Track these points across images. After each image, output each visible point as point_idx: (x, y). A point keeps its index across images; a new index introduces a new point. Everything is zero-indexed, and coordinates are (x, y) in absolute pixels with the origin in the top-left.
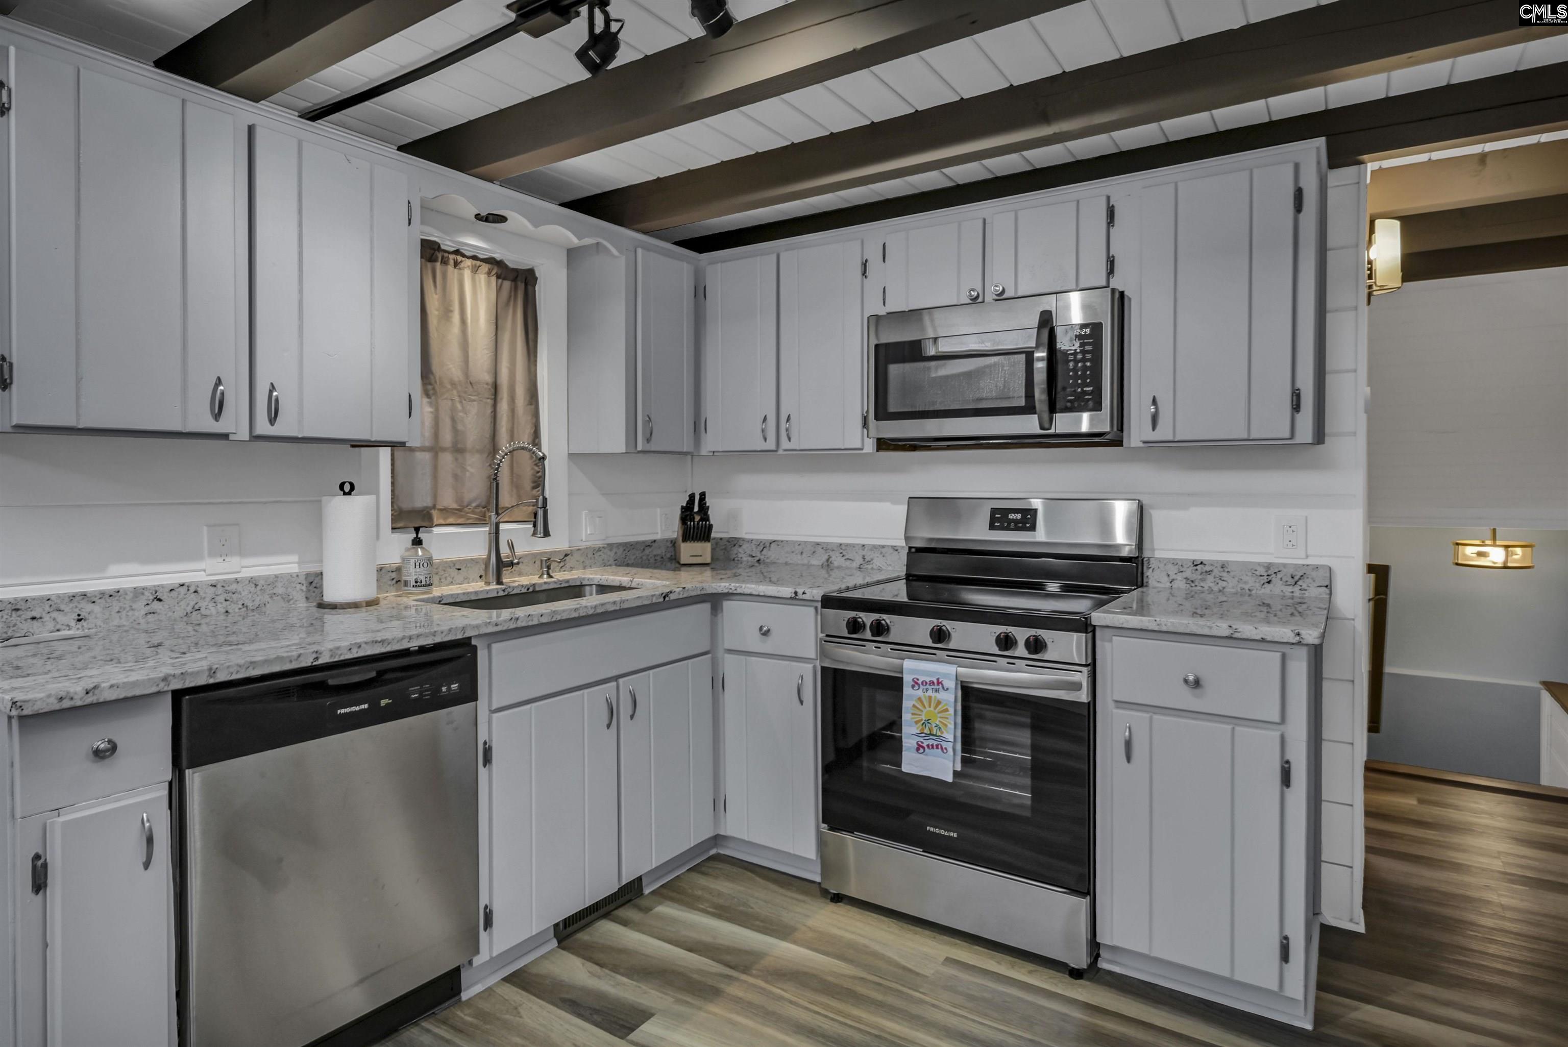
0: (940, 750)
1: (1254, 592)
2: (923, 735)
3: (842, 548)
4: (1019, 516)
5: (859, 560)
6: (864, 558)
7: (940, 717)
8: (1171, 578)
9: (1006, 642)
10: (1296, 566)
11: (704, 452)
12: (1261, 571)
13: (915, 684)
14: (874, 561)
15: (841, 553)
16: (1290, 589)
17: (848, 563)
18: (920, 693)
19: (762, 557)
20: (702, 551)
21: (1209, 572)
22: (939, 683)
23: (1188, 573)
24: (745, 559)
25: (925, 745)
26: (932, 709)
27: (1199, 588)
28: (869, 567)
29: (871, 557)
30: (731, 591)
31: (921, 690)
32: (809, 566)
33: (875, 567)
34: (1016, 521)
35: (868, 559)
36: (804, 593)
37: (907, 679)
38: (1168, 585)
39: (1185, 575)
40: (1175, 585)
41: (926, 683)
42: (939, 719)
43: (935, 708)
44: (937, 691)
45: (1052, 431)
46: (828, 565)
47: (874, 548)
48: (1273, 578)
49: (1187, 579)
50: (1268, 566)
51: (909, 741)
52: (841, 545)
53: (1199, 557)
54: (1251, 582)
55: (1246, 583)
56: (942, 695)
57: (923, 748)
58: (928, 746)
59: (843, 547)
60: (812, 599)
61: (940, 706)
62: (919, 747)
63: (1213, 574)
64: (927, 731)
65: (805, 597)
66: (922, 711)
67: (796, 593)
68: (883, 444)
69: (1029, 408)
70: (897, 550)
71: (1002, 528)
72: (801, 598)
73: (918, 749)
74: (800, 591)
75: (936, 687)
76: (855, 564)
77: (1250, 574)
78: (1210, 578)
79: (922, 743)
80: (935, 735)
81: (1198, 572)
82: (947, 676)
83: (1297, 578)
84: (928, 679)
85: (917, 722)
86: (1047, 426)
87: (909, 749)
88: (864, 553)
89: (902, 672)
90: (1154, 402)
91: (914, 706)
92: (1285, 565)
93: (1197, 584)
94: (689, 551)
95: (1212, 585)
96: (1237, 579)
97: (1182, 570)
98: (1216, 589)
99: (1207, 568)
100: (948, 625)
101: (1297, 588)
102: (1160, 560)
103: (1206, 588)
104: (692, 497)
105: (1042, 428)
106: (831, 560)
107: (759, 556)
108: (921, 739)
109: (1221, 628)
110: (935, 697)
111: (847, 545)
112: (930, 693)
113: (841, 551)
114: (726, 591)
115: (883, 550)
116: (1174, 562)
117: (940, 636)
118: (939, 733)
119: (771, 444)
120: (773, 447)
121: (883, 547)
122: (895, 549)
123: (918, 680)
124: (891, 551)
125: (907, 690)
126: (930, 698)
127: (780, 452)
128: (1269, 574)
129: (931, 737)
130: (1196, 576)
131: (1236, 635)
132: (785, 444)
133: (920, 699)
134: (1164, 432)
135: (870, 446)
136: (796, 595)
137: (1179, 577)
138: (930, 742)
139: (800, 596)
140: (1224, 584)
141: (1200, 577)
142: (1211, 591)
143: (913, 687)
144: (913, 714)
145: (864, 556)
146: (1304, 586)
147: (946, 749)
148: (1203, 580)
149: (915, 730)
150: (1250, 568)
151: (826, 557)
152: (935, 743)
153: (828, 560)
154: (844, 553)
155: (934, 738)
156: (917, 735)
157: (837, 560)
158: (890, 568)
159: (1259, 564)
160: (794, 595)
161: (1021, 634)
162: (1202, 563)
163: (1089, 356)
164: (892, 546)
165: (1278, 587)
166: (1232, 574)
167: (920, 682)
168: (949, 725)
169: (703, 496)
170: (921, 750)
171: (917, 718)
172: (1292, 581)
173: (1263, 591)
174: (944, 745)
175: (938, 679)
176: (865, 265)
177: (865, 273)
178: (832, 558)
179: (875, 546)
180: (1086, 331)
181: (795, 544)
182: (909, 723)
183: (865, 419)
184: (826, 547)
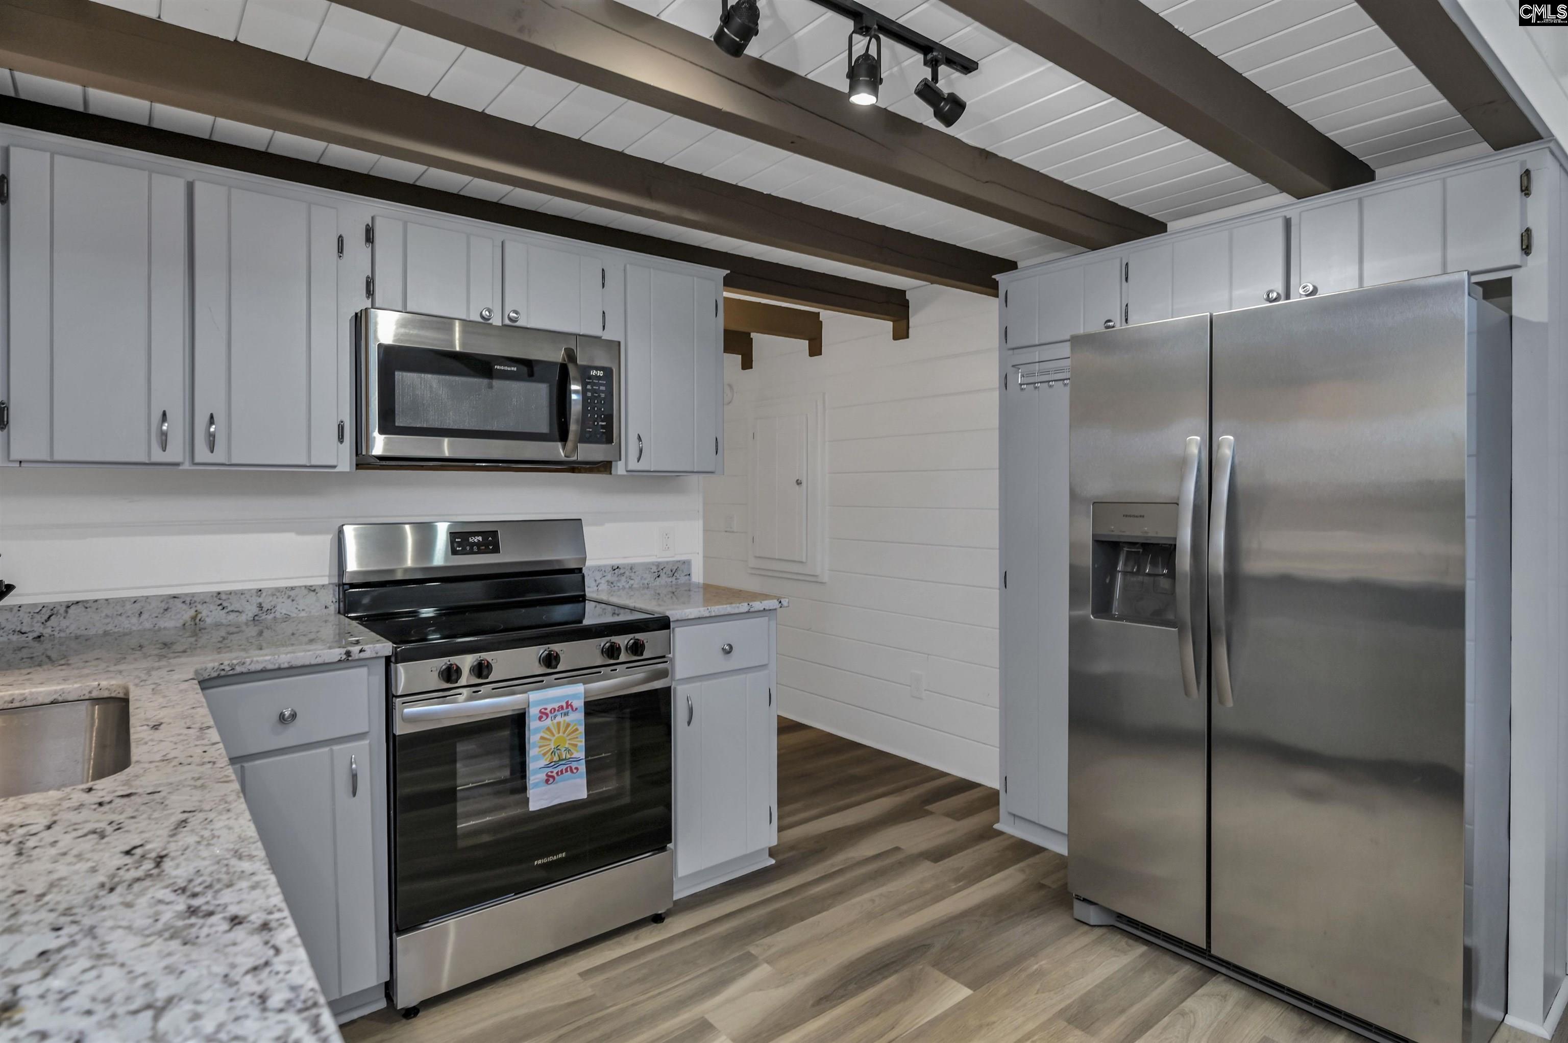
0: (569, 772)
1: (650, 585)
2: (553, 764)
3: (220, 599)
4: (480, 538)
5: (251, 610)
6: (260, 606)
7: (569, 740)
8: (597, 582)
9: (612, 652)
10: (673, 562)
12: (654, 569)
13: (543, 715)
14: (278, 608)
15: (221, 604)
16: (670, 580)
17: (232, 616)
18: (548, 722)
21: (623, 574)
22: (568, 705)
23: (609, 577)
25: (554, 774)
26: (561, 734)
27: (616, 588)
28: (270, 617)
29: (273, 603)
30: (223, 673)
31: (549, 719)
32: (157, 630)
33: (278, 615)
34: (478, 544)
35: (265, 608)
36: (361, 651)
37: (532, 713)
38: (596, 588)
39: (606, 578)
40: (601, 587)
41: (555, 709)
42: (568, 742)
43: (564, 732)
44: (566, 714)
45: (574, 458)
46: (194, 624)
47: (275, 592)
48: (661, 572)
49: (608, 581)
50: (658, 565)
51: (534, 779)
52: (219, 593)
53: (616, 563)
54: (649, 578)
55: (645, 579)
56: (568, 719)
57: (553, 777)
58: (557, 773)
59: (223, 597)
60: (375, 655)
61: (569, 729)
62: (549, 779)
63: (625, 576)
64: (556, 758)
65: (362, 655)
66: (550, 740)
67: (348, 654)
68: (367, 464)
70: (314, 591)
71: (463, 552)
72: (357, 658)
73: (547, 781)
74: (355, 649)
75: (565, 711)
76: (243, 618)
77: (648, 572)
78: (623, 579)
79: (552, 772)
80: (565, 759)
81: (616, 575)
82: (575, 696)
83: (674, 571)
84: (556, 706)
85: (544, 754)
87: (536, 785)
88: (260, 600)
89: (526, 707)
90: (640, 439)
91: (542, 738)
92: (667, 563)
93: (615, 584)
95: (624, 584)
96: (640, 577)
97: (605, 574)
98: (627, 586)
99: (622, 571)
100: (556, 647)
101: (674, 578)
102: (593, 568)
103: (621, 587)
105: (566, 455)
106: (199, 616)
107: (39, 630)
108: (550, 769)
110: (564, 721)
111: (230, 593)
112: (559, 719)
113: (220, 602)
114: (215, 674)
115: (292, 593)
116: (599, 569)
117: (550, 660)
118: (568, 756)
119: (174, 456)
120: (180, 461)
121: (292, 588)
122: (311, 589)
123: (546, 709)
124: (305, 592)
125: (532, 725)
126: (559, 724)
127: (192, 468)
128: (658, 570)
129: (561, 763)
130: (615, 579)
131: (752, 610)
132: (202, 455)
133: (548, 729)
135: (348, 465)
136: (350, 656)
137: (603, 581)
138: (559, 769)
140: (631, 582)
141: (617, 579)
142: (624, 588)
143: (540, 718)
144: (540, 747)
145: (260, 604)
146: (678, 576)
147: (577, 769)
148: (619, 581)
149: (543, 762)
150: (647, 567)
151: (192, 612)
152: (564, 767)
153: (194, 618)
154: (225, 604)
155: (563, 762)
156: (547, 766)
157: (212, 615)
158: (303, 614)
159: (652, 564)
160: (344, 657)
161: (621, 641)
162: (618, 567)
163: (603, 395)
164: (306, 587)
165: (664, 579)
166: (637, 573)
167: (548, 711)
168: (579, 744)
170: (551, 780)
171: (546, 749)
172: (671, 574)
173: (658, 583)
174: (574, 765)
175: (567, 702)
176: (340, 240)
177: (341, 250)
178: (204, 613)
179: (278, 590)
180: (600, 373)
181: (122, 601)
182: (537, 758)
183: (341, 428)
184: (189, 600)
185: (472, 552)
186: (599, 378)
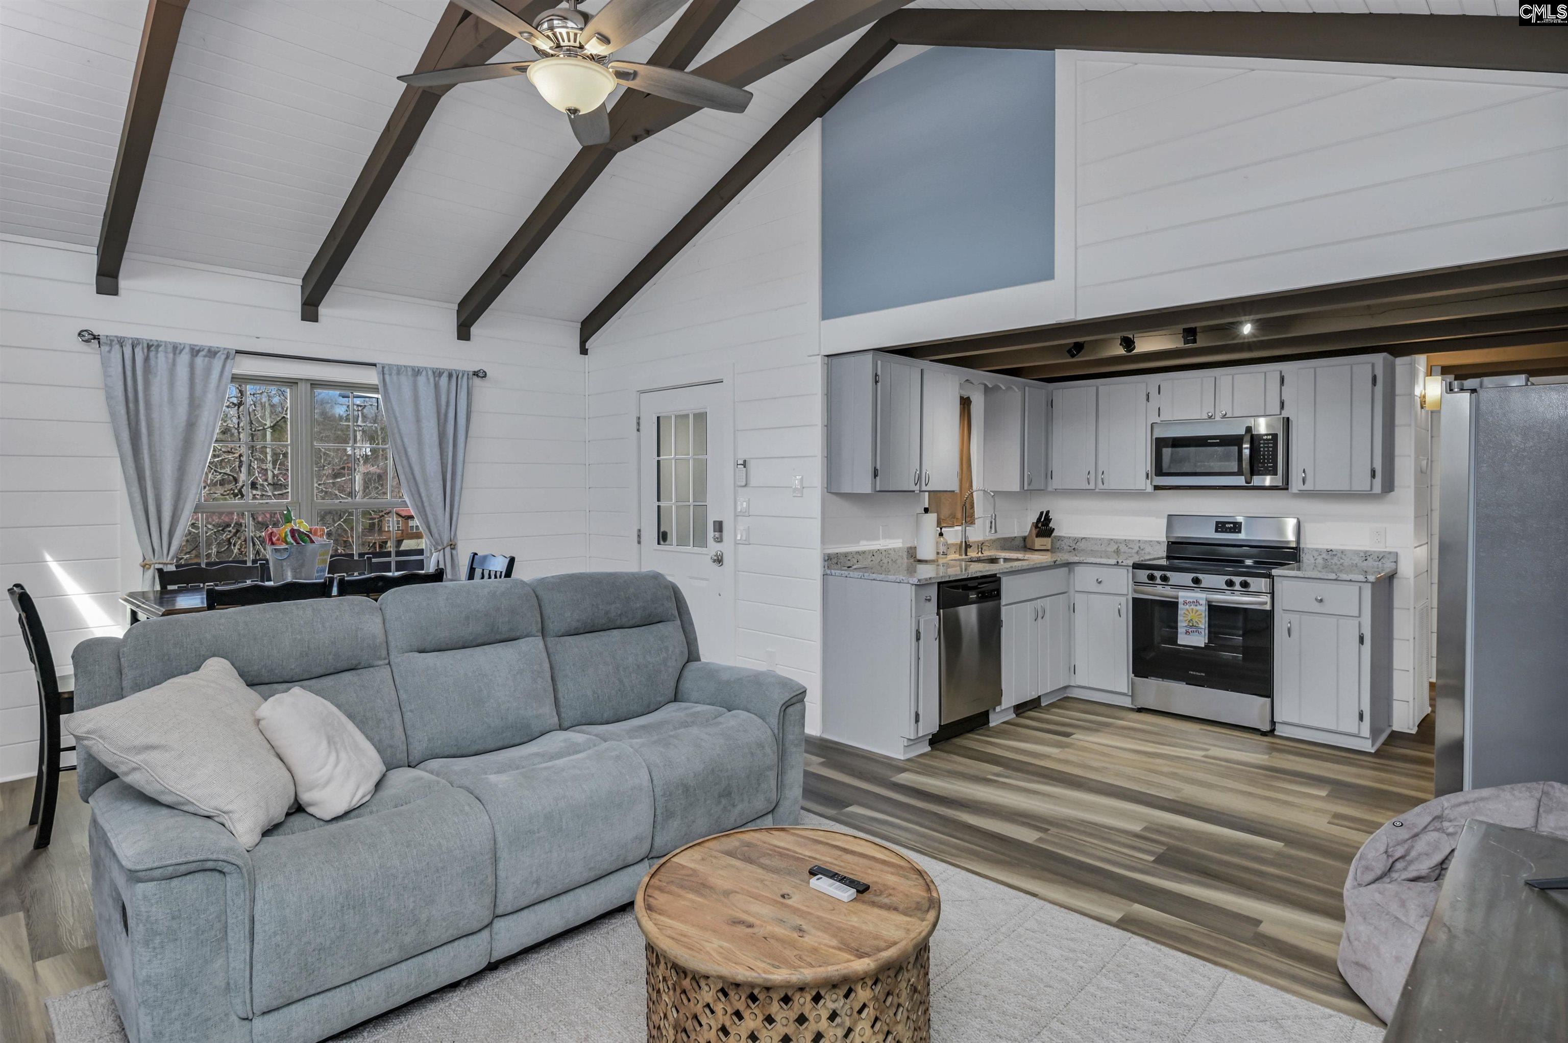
0: (1197, 632)
1: (1358, 565)
2: (1188, 626)
3: (1126, 542)
4: (1232, 525)
5: (1137, 549)
6: (1139, 548)
7: (1198, 618)
8: (1315, 557)
9: (1230, 583)
10: (1381, 552)
11: (1050, 489)
12: (1362, 554)
13: (1185, 603)
14: (1145, 549)
16: (1377, 563)
17: (1129, 550)
18: (1187, 607)
19: (1076, 547)
20: (1044, 542)
21: (1335, 555)
22: (1197, 602)
23: (1324, 555)
24: (1065, 548)
26: (1193, 614)
27: (1330, 562)
28: (1142, 552)
29: (1144, 546)
30: (1080, 561)
32: (1106, 551)
33: (1146, 552)
34: (1229, 528)
35: (1142, 548)
37: (1181, 600)
38: (1313, 561)
39: (1322, 556)
40: (1317, 561)
41: (1190, 602)
43: (1195, 614)
44: (1196, 606)
45: (1252, 484)
46: (1117, 552)
47: (1146, 542)
48: (1368, 557)
49: (1323, 558)
50: (1366, 552)
51: (1181, 630)
52: (1126, 540)
53: (1329, 547)
54: (1357, 560)
55: (1354, 560)
56: (1199, 607)
57: (1189, 631)
58: (1191, 630)
60: (1127, 565)
61: (1198, 613)
62: (1187, 632)
63: (1337, 556)
64: (1190, 624)
65: (1123, 563)
66: (1188, 615)
68: (1157, 488)
69: (1240, 473)
70: (1160, 543)
71: (1222, 532)
74: (1120, 561)
75: (1195, 604)
76: (1134, 551)
77: (1356, 555)
78: (1336, 558)
79: (1188, 629)
81: (1330, 555)
82: (1201, 598)
83: (1380, 557)
84: (1191, 600)
85: (1186, 621)
86: (1249, 481)
89: (1178, 598)
90: (1304, 471)
91: (1184, 613)
92: (1374, 552)
93: (1329, 560)
94: (1039, 542)
95: (1337, 561)
96: (1350, 558)
97: (1321, 553)
98: (1339, 563)
99: (1334, 553)
100: (1200, 576)
101: (1380, 563)
102: (1309, 549)
103: (1334, 562)
104: (1042, 513)
105: (1247, 482)
107: (1074, 546)
109: (1333, 576)
110: (1195, 608)
111: (1129, 540)
112: (1192, 607)
114: (1073, 561)
115: (1150, 543)
116: (1317, 550)
117: (1196, 581)
118: (1197, 625)
119: (1092, 486)
120: (1093, 488)
121: (1151, 541)
122: (1158, 542)
124: (1156, 543)
125: (1180, 606)
126: (1193, 609)
127: (1097, 490)
128: (1366, 556)
130: (1328, 557)
131: (1339, 579)
132: (1100, 486)
133: (1188, 610)
134: (1309, 486)
135: (1150, 489)
137: (1320, 557)
138: (1192, 628)
139: (1120, 563)
140: (1342, 561)
141: (1330, 557)
142: (1336, 564)
144: (1184, 617)
145: (1139, 546)
146: (1384, 561)
148: (1332, 559)
149: (1185, 624)
150: (1356, 553)
151: (1117, 547)
152: (1195, 629)
153: (1117, 549)
154: (1127, 545)
155: (1194, 626)
156: (1186, 626)
157: (1123, 548)
158: (1155, 553)
159: (1361, 551)
160: (1117, 563)
161: (1237, 580)
162: (1331, 550)
163: (1271, 449)
164: (1156, 541)
165: (1371, 562)
166: (1347, 555)
167: (1187, 602)
168: (1202, 621)
169: (1048, 512)
171: (1186, 618)
172: (1378, 559)
173: (1363, 563)
174: (1200, 630)
175: (1196, 600)
176: (1148, 395)
177: (1148, 399)
178: (1120, 547)
179: (1146, 541)
180: (1270, 437)
181: (1096, 539)
182: (1182, 621)
183: (1147, 475)
184: (1116, 542)
185: (1226, 532)
186: (1269, 440)
